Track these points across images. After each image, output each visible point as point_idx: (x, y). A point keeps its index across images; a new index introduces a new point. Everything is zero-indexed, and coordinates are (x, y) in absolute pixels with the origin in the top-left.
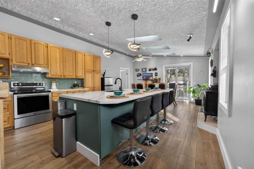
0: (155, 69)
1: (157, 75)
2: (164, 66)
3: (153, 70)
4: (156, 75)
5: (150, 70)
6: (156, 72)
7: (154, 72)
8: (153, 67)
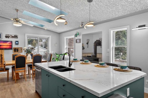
0: (16, 37)
1: (18, 44)
2: (26, 35)
3: (13, 37)
4: (16, 44)
5: (7, 37)
6: (16, 40)
7: (14, 40)
8: (13, 35)
